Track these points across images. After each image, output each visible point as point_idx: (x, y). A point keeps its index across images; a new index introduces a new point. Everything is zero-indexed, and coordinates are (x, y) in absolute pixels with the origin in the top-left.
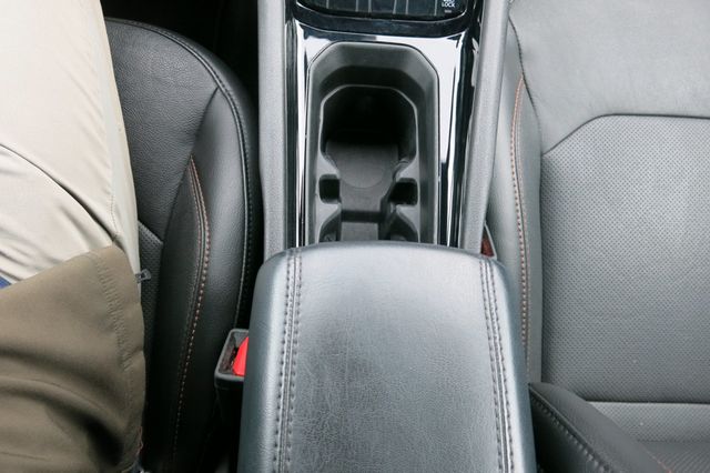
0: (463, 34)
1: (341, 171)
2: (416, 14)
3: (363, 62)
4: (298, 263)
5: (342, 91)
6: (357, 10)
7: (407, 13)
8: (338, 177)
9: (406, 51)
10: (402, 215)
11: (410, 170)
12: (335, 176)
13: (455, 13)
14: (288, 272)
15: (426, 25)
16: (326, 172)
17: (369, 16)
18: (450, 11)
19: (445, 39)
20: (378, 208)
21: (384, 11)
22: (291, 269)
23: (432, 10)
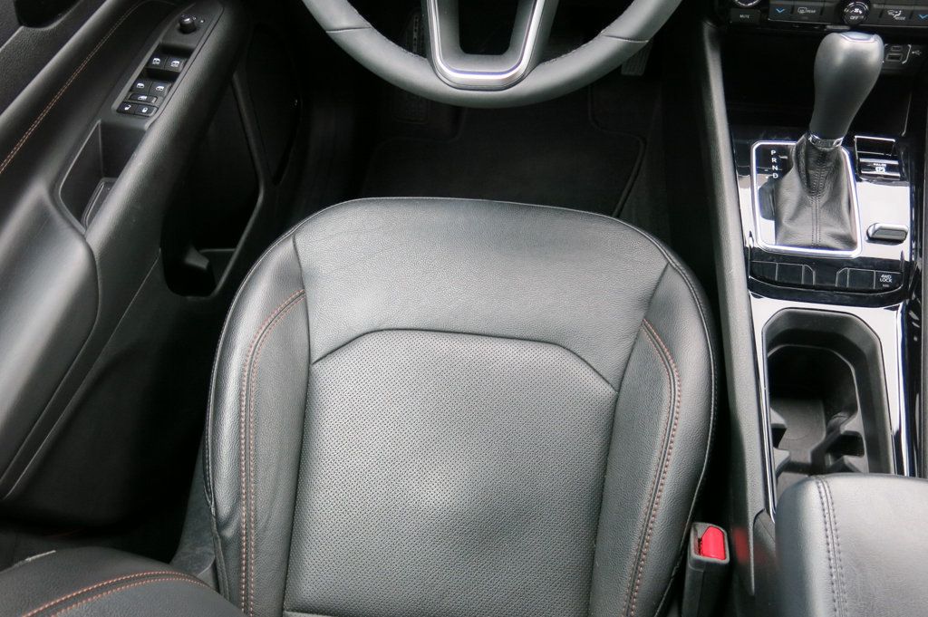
0: (901, 304)
1: (788, 421)
2: (856, 288)
3: (806, 326)
4: (826, 486)
5: (781, 349)
6: (803, 283)
7: (848, 286)
8: (786, 426)
9: (847, 318)
10: (850, 464)
11: (854, 424)
12: (782, 425)
13: (893, 287)
14: (820, 492)
15: (865, 297)
16: (776, 422)
17: (814, 287)
18: (887, 286)
19: (881, 309)
20: (809, 460)
21: (827, 284)
22: (822, 489)
23: (871, 284)
